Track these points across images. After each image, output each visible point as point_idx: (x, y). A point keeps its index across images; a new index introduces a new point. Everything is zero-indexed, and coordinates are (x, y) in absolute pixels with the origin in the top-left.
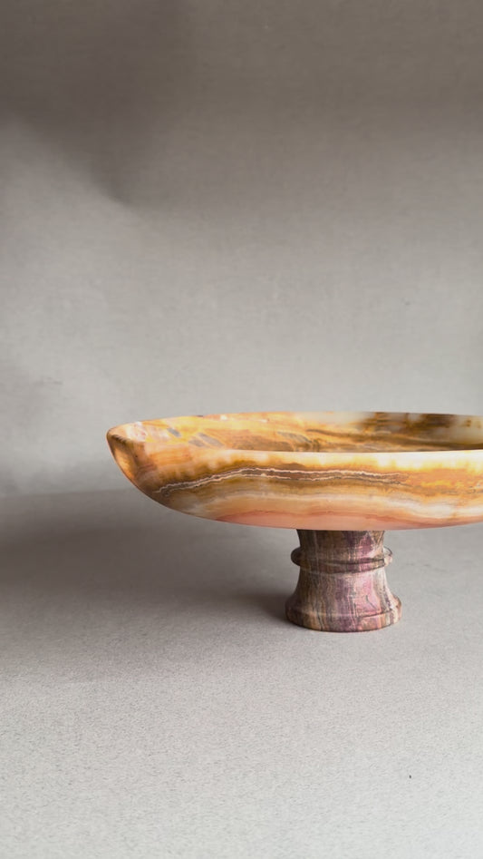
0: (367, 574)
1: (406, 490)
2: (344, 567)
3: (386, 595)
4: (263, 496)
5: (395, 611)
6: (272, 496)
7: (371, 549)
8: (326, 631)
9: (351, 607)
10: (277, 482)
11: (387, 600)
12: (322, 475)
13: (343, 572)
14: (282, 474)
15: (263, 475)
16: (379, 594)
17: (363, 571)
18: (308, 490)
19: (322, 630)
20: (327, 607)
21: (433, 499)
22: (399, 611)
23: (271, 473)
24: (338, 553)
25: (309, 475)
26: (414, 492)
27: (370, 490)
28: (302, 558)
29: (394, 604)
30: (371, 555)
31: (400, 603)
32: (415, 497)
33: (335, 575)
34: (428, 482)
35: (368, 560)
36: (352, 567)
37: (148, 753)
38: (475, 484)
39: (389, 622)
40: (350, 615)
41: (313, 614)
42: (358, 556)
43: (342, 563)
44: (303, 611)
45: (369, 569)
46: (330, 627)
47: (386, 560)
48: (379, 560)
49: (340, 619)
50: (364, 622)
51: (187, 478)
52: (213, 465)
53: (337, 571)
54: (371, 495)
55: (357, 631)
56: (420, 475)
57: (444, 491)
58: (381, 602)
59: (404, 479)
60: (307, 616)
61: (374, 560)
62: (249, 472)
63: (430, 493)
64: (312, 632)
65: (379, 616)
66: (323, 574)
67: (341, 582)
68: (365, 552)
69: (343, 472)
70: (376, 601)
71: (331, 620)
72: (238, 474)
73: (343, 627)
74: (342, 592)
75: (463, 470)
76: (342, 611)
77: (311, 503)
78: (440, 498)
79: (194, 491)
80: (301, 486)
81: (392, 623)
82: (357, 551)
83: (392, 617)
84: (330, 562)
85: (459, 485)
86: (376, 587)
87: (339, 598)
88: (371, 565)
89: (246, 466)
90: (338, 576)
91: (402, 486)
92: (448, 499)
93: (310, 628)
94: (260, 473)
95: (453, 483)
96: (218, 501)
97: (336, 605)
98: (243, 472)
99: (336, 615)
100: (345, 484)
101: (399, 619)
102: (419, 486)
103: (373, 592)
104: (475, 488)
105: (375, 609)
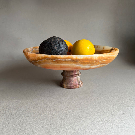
0: (75, 77)
1: (79, 63)
2: (71, 76)
3: (79, 81)
4: (51, 64)
5: (81, 84)
6: (52, 64)
7: (76, 73)
8: (67, 88)
9: (72, 84)
10: (53, 61)
11: (79, 82)
12: (62, 60)
13: (70, 77)
14: (54, 60)
15: (50, 60)
16: (78, 81)
17: (74, 77)
18: (60, 63)
19: (66, 88)
20: (67, 84)
21: (85, 65)
22: (82, 84)
23: (52, 59)
24: (70, 73)
25: (59, 60)
26: (81, 63)
27: (72, 63)
28: (63, 74)
29: (81, 83)
30: (76, 74)
31: (82, 83)
32: (81, 64)
33: (69, 78)
34: (84, 61)
35: (76, 75)
36: (72, 76)
37: (25, 116)
38: (94, 61)
39: (79, 86)
40: (72, 85)
41: (65, 85)
42: (74, 74)
43: (70, 75)
44: (63, 84)
45: (76, 77)
46: (68, 88)
47: (79, 75)
48: (78, 75)
49: (70, 86)
50: (75, 87)
51: (36, 60)
52: (40, 58)
53: (69, 77)
54: (72, 64)
55: (73, 88)
56: (82, 60)
57: (87, 63)
58: (78, 83)
59: (79, 61)
60: (64, 86)
61: (77, 75)
62: (47, 59)
63: (84, 63)
64: (64, 89)
65: (77, 86)
66: (67, 77)
67: (70, 79)
68: (75, 73)
69: (66, 59)
70: (77, 83)
71: (68, 86)
72: (45, 60)
73: (70, 88)
74: (70, 81)
75: (91, 59)
76: (70, 85)
77: (60, 65)
78: (87, 64)
79: (38, 63)
80: (58, 62)
81: (80, 87)
82: (73, 73)
83: (80, 86)
84: (68, 75)
85: (91, 62)
86: (77, 80)
87: (70, 82)
88: (76, 76)
89: (47, 58)
90: (70, 78)
91: (78, 62)
92: (88, 64)
93: (64, 88)
94: (50, 59)
95: (89, 61)
96: (42, 65)
97: (69, 83)
98: (46, 59)
99: (69, 85)
100: (66, 62)
101: (82, 86)
102: (82, 62)
103: (77, 81)
104: (94, 62)
105: (77, 84)
